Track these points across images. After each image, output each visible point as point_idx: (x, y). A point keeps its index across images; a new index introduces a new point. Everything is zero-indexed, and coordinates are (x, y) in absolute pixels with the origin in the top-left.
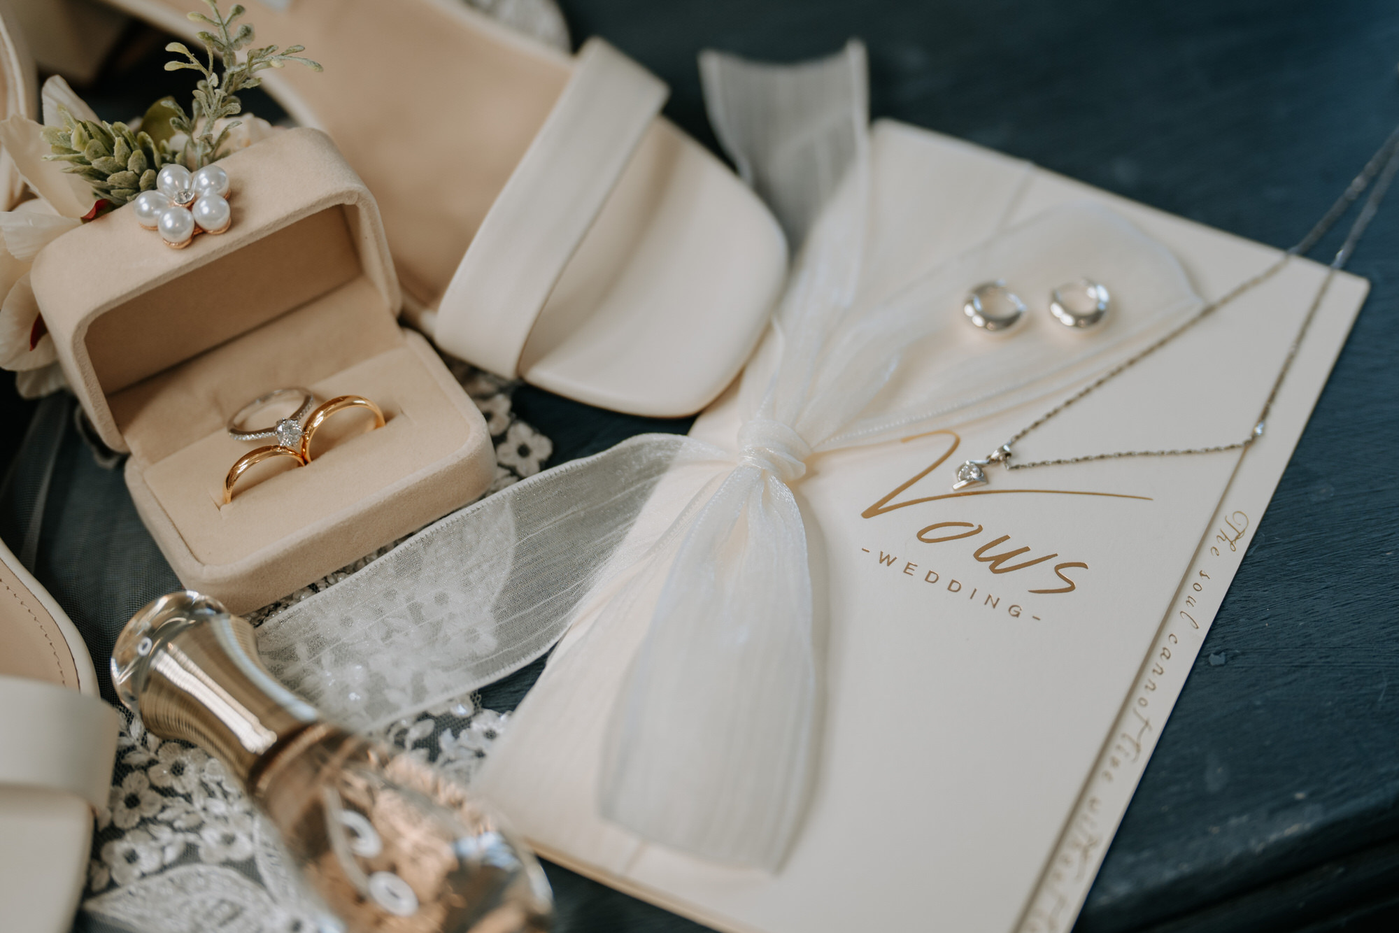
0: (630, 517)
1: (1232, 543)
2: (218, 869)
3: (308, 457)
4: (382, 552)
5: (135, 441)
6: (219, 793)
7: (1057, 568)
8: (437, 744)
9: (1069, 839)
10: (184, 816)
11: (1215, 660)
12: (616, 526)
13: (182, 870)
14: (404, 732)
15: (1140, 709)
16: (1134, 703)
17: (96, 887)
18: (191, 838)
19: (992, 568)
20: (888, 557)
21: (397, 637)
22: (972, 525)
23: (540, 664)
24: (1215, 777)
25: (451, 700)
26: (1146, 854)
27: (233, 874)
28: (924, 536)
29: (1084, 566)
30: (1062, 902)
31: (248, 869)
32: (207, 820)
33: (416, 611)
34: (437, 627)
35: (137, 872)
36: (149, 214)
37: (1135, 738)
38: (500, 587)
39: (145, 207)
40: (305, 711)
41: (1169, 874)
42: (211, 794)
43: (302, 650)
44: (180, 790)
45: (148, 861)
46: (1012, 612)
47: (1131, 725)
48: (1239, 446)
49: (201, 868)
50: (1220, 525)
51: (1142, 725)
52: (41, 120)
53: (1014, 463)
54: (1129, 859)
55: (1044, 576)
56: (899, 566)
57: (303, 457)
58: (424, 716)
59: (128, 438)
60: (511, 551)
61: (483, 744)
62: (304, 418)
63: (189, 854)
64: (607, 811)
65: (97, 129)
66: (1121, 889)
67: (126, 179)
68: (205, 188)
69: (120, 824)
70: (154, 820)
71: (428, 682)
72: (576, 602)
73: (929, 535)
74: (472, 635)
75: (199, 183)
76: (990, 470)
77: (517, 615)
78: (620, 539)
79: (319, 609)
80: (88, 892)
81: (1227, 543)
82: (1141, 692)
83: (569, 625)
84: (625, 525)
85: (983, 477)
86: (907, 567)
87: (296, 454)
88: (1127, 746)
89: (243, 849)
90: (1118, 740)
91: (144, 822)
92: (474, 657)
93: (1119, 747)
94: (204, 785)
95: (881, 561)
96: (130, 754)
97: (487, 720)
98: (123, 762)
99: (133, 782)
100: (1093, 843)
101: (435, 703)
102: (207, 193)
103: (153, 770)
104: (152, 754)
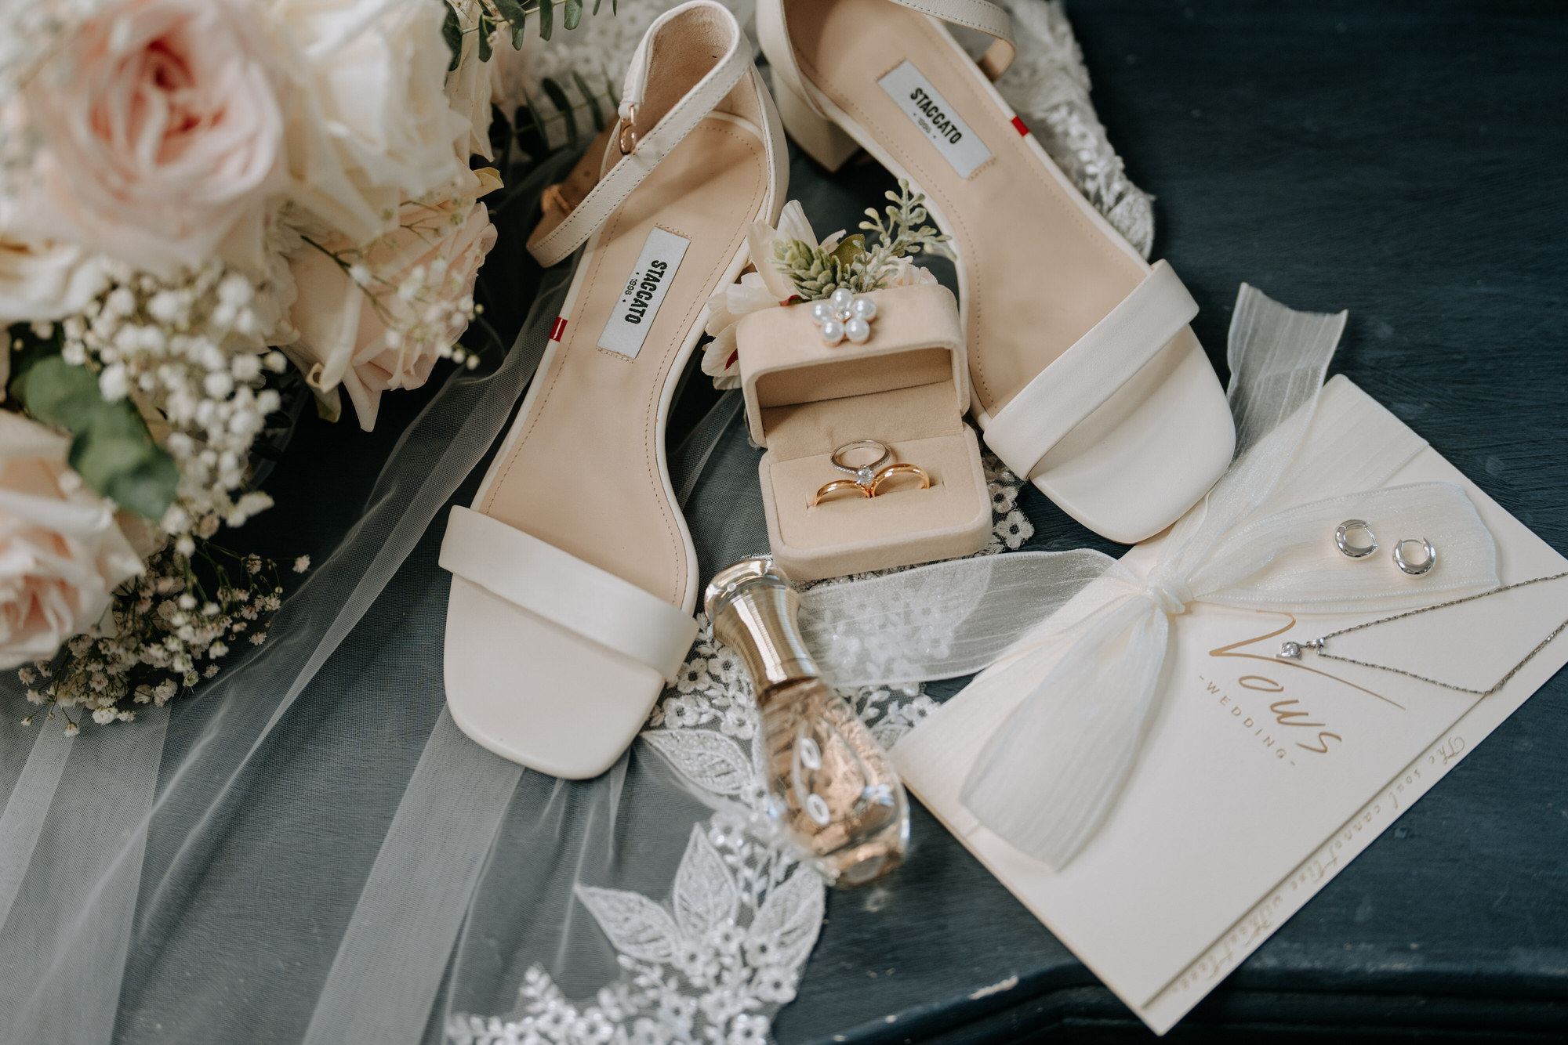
0: (1064, 599)
1: (1446, 758)
2: (727, 739)
3: (873, 493)
4: (901, 569)
5: (773, 443)
6: (745, 691)
7: (1322, 734)
8: (887, 708)
9: (1251, 917)
10: (720, 698)
11: (1398, 834)
12: (1053, 602)
13: (707, 732)
14: (869, 693)
15: (1334, 849)
16: (1333, 843)
17: (653, 724)
18: (719, 714)
19: (1279, 719)
20: (1214, 687)
21: (890, 629)
22: (1277, 685)
23: (968, 679)
24: (1364, 912)
25: (906, 683)
26: (1296, 946)
27: (736, 746)
28: (1244, 682)
29: (1339, 738)
30: (1229, 956)
31: (746, 745)
32: (733, 705)
33: (907, 616)
34: (916, 629)
35: (680, 723)
36: (819, 318)
37: (1323, 867)
38: (964, 618)
39: (818, 312)
40: (809, 668)
41: (1306, 965)
42: (741, 690)
43: (828, 615)
44: (723, 680)
45: (690, 718)
46: (1279, 754)
47: (1324, 857)
48: (1480, 693)
49: (718, 736)
50: (1444, 742)
51: (1331, 859)
52: (775, 227)
53: (1324, 651)
54: (1285, 945)
55: (1310, 736)
56: (1219, 696)
57: (870, 492)
58: (885, 688)
59: (768, 440)
60: (980, 596)
61: (915, 718)
62: (878, 469)
63: (715, 724)
64: (965, 799)
65: (806, 250)
66: (1270, 962)
67: (814, 286)
68: (859, 312)
69: (680, 689)
70: (701, 693)
71: (896, 666)
72: (1008, 644)
73: (1246, 682)
74: (936, 642)
75: (857, 306)
76: (1305, 651)
77: (968, 640)
78: (1050, 612)
79: (849, 593)
80: (647, 726)
81: (1443, 757)
82: (1340, 837)
83: (997, 660)
84: (1059, 604)
85: (1298, 655)
86: (1223, 699)
87: (866, 490)
88: (1316, 870)
89: (747, 732)
90: (1311, 864)
91: (695, 692)
92: (931, 658)
93: (1310, 869)
94: (739, 681)
95: (1209, 689)
96: (702, 646)
97: (924, 702)
98: (696, 649)
99: (697, 665)
100: (1265, 926)
101: (895, 682)
102: (859, 316)
103: (712, 661)
104: (715, 651)
